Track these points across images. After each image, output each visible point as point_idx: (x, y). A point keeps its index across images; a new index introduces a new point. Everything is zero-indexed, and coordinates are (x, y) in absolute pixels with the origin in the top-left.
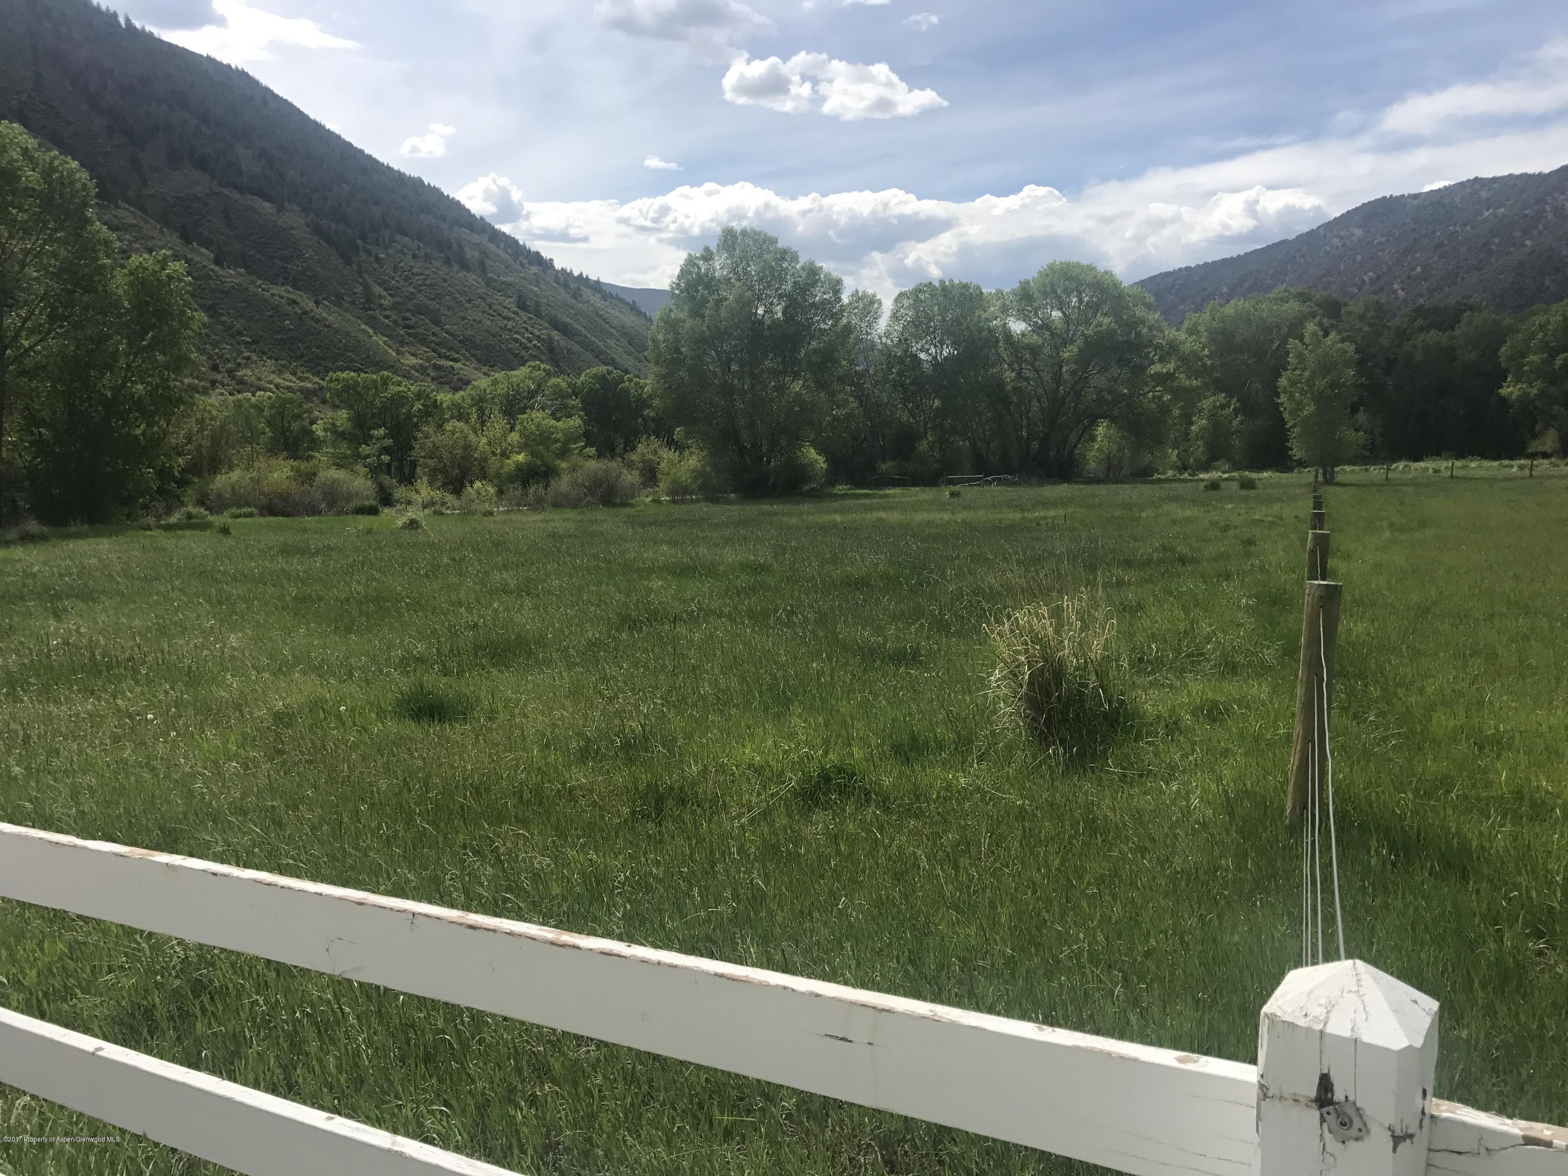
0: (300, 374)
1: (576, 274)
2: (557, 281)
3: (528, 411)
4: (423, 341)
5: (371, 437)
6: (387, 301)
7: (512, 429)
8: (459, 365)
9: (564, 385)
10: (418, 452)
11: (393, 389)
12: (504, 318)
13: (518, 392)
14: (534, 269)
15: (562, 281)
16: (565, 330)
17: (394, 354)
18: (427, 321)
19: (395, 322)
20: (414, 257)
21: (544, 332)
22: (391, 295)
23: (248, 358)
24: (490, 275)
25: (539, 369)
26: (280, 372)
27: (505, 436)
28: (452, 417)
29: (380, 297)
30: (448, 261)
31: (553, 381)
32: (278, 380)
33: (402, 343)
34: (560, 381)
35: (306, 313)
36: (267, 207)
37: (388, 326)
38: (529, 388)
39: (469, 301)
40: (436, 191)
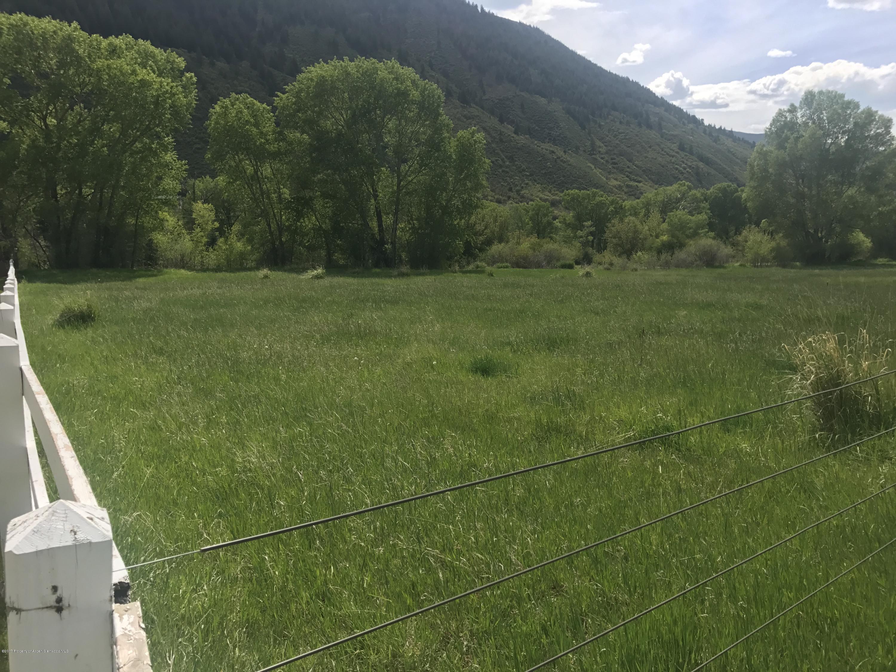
0: (553, 192)
1: (717, 127)
2: (705, 132)
3: (675, 210)
4: (622, 171)
5: (583, 226)
6: (603, 150)
7: (664, 221)
8: (641, 184)
9: (699, 195)
10: (607, 235)
11: (598, 199)
12: (670, 156)
13: (670, 200)
14: (691, 126)
15: (708, 132)
16: (707, 161)
17: (605, 179)
18: (625, 160)
19: (607, 161)
20: (621, 123)
21: (694, 163)
22: (606, 146)
23: (527, 184)
24: (664, 131)
25: (685, 185)
26: (543, 191)
27: (659, 225)
28: (631, 215)
29: (600, 147)
30: (640, 125)
31: (694, 192)
32: (541, 195)
33: (610, 173)
34: (697, 193)
35: (559, 158)
36: (543, 101)
37: (603, 163)
38: (677, 196)
39: (650, 147)
40: (637, 84)
